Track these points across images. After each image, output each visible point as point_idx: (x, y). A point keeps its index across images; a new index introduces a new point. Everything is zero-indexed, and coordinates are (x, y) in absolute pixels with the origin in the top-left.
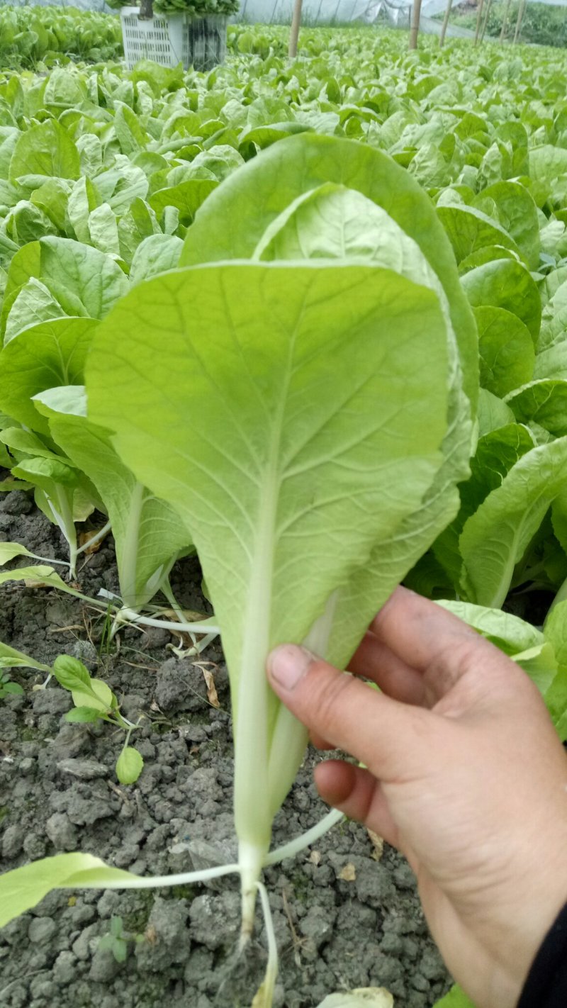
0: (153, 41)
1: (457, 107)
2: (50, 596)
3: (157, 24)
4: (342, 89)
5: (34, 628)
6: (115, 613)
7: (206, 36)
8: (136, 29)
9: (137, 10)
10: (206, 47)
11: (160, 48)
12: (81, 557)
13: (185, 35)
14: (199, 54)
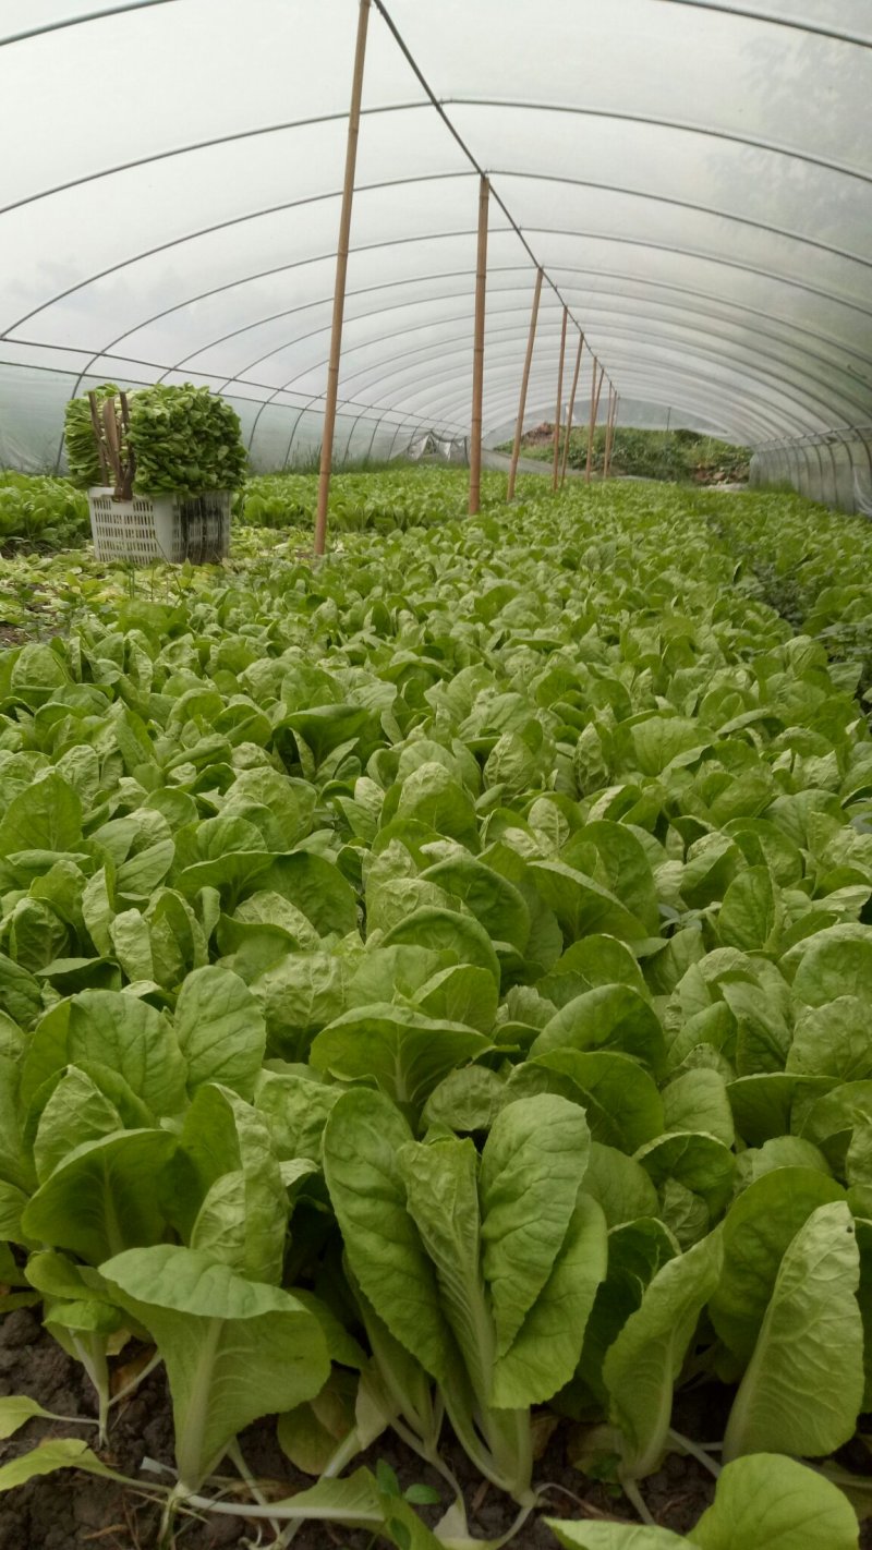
0: (133, 526)
1: (540, 634)
2: (77, 1479)
3: (138, 506)
4: (393, 613)
5: (59, 1536)
6: (164, 1496)
7: (204, 517)
8: (108, 512)
9: (110, 491)
10: (204, 528)
11: (142, 534)
12: (113, 1410)
13: (176, 518)
14: (195, 538)
